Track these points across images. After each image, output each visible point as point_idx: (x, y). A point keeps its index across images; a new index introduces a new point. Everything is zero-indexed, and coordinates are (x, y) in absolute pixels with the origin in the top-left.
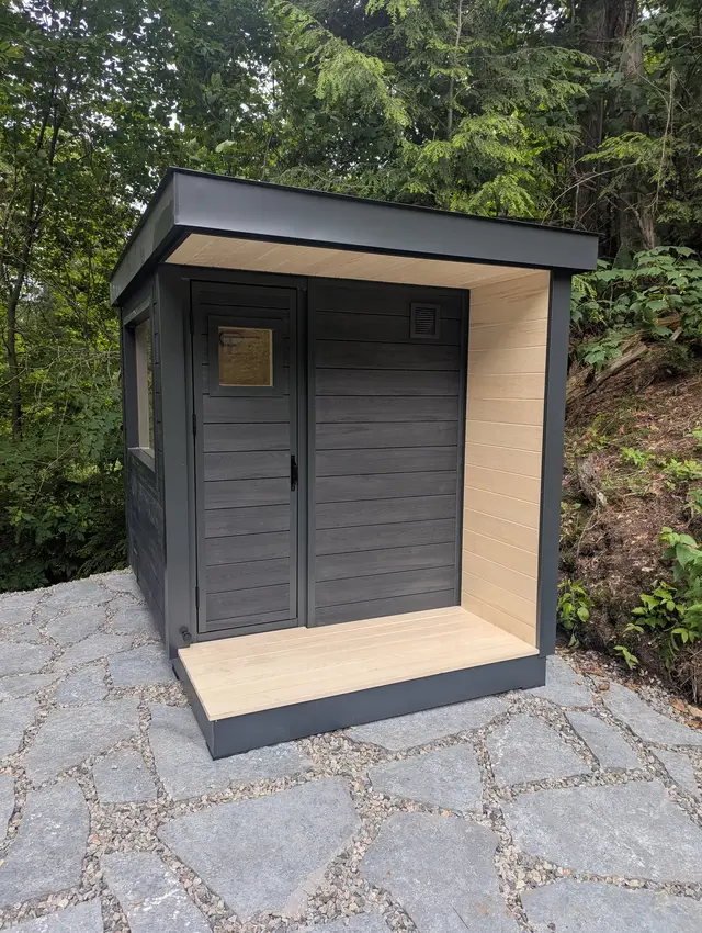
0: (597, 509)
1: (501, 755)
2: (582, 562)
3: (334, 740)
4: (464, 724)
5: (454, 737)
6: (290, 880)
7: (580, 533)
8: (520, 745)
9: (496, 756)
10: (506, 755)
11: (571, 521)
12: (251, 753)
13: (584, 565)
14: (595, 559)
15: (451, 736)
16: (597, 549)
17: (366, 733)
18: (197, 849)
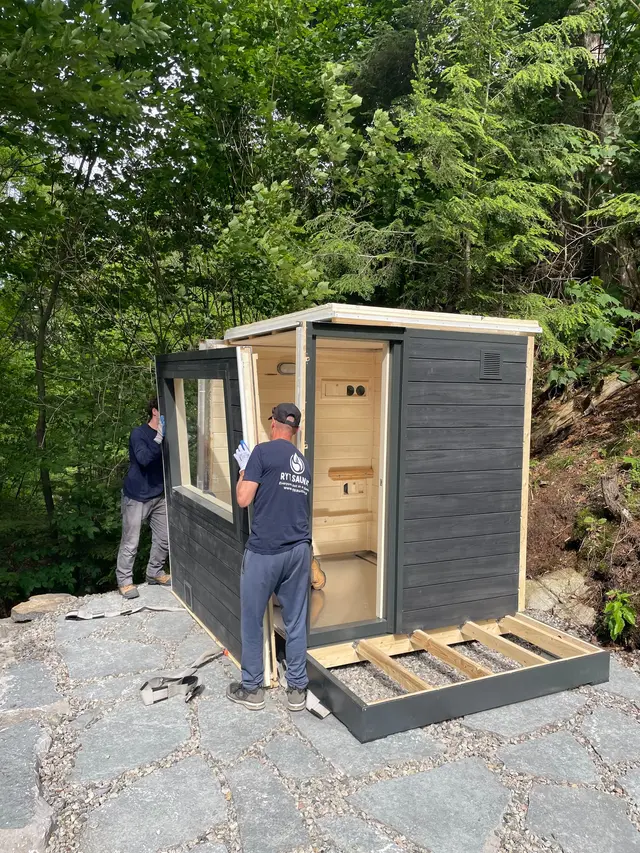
0: (624, 524)
1: (598, 740)
2: (617, 571)
3: (454, 726)
4: (555, 715)
5: (554, 726)
6: (478, 836)
7: (610, 545)
8: (610, 731)
9: (594, 740)
10: (602, 739)
11: (598, 535)
12: (390, 738)
13: (618, 574)
14: (628, 569)
15: (548, 724)
16: (629, 560)
17: (477, 720)
18: (389, 813)
